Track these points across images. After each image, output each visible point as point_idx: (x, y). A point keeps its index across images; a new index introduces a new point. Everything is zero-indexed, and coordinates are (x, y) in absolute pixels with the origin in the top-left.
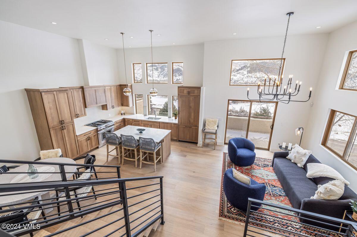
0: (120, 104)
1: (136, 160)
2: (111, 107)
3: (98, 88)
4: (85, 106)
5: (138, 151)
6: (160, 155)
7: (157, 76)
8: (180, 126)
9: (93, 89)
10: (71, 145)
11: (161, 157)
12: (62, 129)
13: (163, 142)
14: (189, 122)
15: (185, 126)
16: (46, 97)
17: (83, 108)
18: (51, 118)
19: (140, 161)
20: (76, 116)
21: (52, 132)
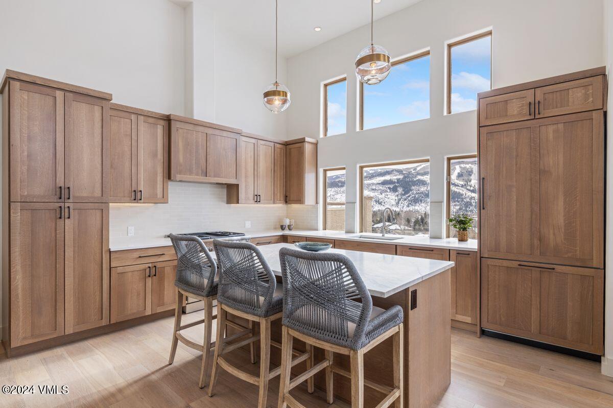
0: (280, 195)
1: (262, 382)
2: (251, 196)
3: (217, 132)
4: (169, 176)
5: (276, 337)
6: (391, 384)
7: (394, 203)
8: (490, 262)
9: (200, 129)
10: (81, 278)
11: (398, 393)
12: (61, 214)
13: (414, 306)
14: (536, 242)
15: (515, 264)
16: (26, 98)
17: (160, 178)
18: (26, 167)
19: (281, 394)
20: (133, 197)
21: (17, 217)
